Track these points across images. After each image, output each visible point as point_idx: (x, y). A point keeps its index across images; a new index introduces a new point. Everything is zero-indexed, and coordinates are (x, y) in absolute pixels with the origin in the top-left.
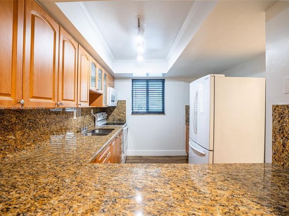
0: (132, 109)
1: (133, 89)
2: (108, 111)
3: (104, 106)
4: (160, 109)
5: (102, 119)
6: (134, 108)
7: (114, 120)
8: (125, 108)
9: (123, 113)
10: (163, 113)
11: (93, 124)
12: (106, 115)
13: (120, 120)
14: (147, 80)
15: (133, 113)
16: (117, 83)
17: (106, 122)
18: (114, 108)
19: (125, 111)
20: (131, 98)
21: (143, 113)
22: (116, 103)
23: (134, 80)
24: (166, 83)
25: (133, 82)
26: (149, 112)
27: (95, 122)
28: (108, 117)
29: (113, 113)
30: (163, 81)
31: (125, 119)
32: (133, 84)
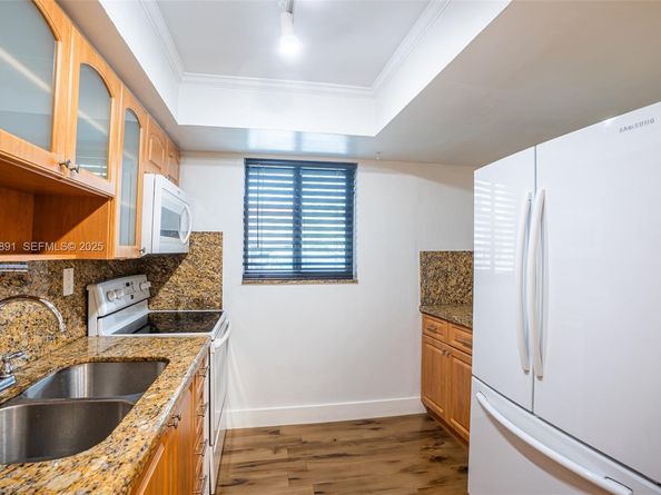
0: (246, 264)
1: (247, 192)
2: (155, 269)
3: (120, 250)
4: (338, 263)
5: (123, 303)
6: (250, 261)
7: (178, 303)
8: (220, 259)
9: (212, 279)
10: (347, 275)
11: (81, 331)
12: (149, 285)
13: (199, 302)
14: (300, 166)
15: (248, 278)
16: (191, 170)
17: (143, 312)
18: (178, 258)
19: (219, 270)
20: (242, 224)
21: (283, 278)
22: (184, 239)
23: (252, 163)
24: (361, 177)
25: (247, 169)
26: (300, 274)
27: (86, 322)
28: (153, 293)
29: (174, 278)
30: (349, 170)
31: (220, 300)
32: (247, 177)
